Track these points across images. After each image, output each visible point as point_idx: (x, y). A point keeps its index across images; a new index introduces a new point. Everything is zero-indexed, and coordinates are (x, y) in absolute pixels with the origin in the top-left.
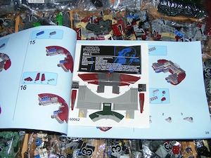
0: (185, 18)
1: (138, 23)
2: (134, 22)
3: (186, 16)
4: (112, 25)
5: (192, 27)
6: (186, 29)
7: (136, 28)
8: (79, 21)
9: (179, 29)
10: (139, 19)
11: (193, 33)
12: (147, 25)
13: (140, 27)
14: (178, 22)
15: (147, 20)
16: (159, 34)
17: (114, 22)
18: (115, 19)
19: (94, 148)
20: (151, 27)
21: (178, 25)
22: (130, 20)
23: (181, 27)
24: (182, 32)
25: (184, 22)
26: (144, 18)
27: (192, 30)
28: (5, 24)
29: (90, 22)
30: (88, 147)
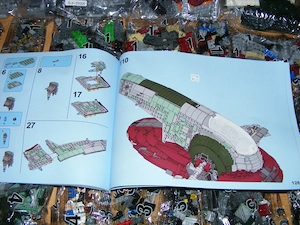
0: (279, 34)
1: (214, 37)
2: (209, 36)
3: (279, 30)
4: (178, 39)
5: (288, 45)
6: (279, 47)
7: (211, 44)
8: (134, 33)
9: (269, 47)
10: (215, 33)
11: (289, 53)
12: (226, 42)
13: (216, 43)
14: (268, 38)
15: (227, 34)
16: (243, 53)
17: (181, 34)
18: (183, 30)
19: (153, 206)
20: (232, 45)
21: (269, 42)
22: (203, 34)
23: (273, 45)
24: (274, 52)
25: (277, 38)
26: (222, 32)
27: (288, 49)
28: (32, 32)
29: (149, 33)
30: (146, 204)
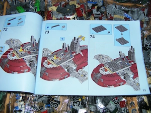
0: (132, 5)
1: (96, 7)
2: (93, 7)
3: (133, 2)
4: (76, 9)
5: (138, 11)
6: (132, 12)
7: (94, 11)
8: (52, 6)
9: (127, 12)
10: (97, 5)
11: (138, 16)
12: (103, 9)
13: (97, 11)
14: (127, 7)
15: (103, 5)
16: (112, 16)
17: (78, 6)
18: (78, 4)
19: (59, 102)
20: (106, 11)
21: (127, 9)
22: (90, 5)
23: (129, 11)
24: (129, 15)
25: (132, 7)
26: (101, 4)
27: (138, 13)
29: (60, 6)
30: (55, 101)
